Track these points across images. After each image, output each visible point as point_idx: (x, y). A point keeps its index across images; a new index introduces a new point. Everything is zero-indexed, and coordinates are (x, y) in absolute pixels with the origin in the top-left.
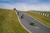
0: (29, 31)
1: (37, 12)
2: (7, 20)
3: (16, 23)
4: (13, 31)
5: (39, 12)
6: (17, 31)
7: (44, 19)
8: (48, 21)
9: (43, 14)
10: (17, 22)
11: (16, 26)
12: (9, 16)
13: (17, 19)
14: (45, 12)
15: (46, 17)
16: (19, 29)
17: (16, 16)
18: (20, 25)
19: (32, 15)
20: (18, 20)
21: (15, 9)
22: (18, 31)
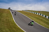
0: (23, 30)
1: (31, 12)
2: (2, 19)
3: (10, 22)
4: (7, 30)
5: (33, 11)
6: (11, 30)
7: (38, 18)
8: (42, 20)
9: (36, 13)
10: (12, 21)
11: (11, 25)
12: (4, 15)
13: (11, 18)
14: (39, 12)
15: (40, 16)
16: (14, 27)
17: (10, 16)
18: (15, 24)
19: (26, 15)
20: (13, 19)
21: (9, 9)
22: (13, 30)
